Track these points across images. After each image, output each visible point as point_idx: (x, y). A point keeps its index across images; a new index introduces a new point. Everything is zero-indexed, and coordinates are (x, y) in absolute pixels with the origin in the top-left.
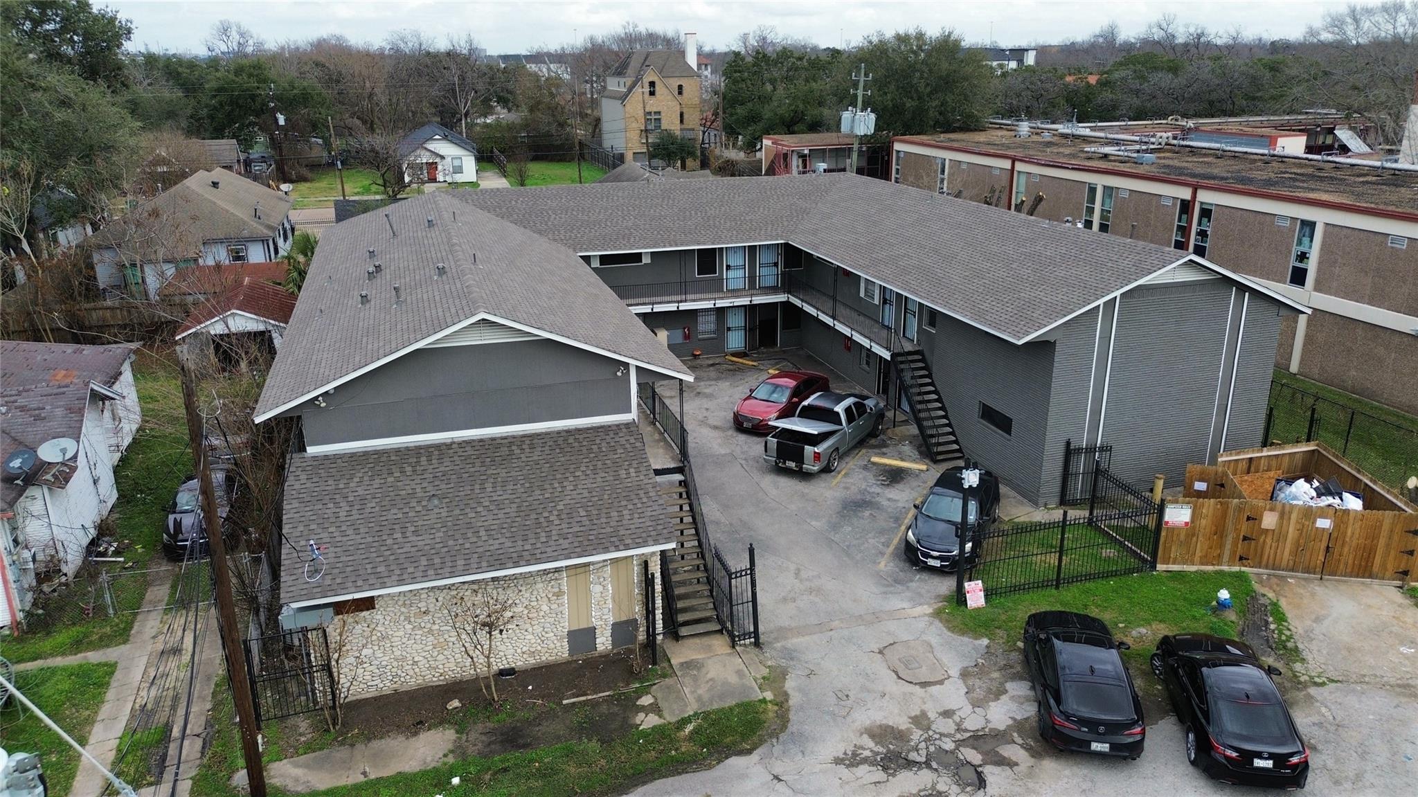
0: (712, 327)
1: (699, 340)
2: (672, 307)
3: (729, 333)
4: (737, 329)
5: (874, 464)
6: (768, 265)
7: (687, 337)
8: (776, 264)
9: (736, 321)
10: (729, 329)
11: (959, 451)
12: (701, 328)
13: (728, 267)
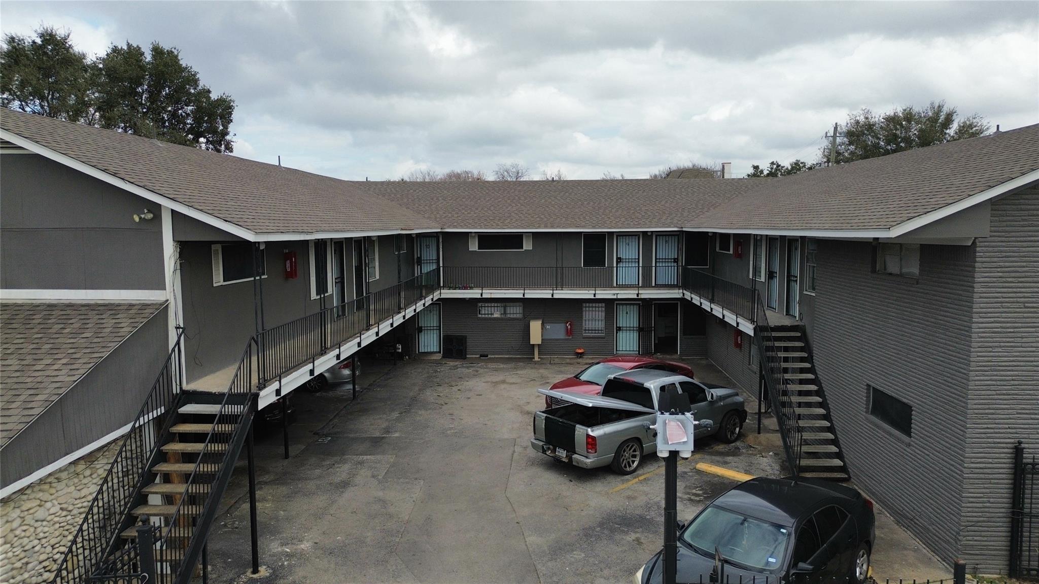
0: (601, 325)
1: (584, 338)
2: (545, 294)
3: (620, 334)
4: (630, 329)
5: (699, 472)
6: (665, 260)
7: (569, 332)
8: (676, 261)
9: (628, 319)
10: (619, 329)
11: (843, 469)
12: (588, 325)
13: (619, 260)
